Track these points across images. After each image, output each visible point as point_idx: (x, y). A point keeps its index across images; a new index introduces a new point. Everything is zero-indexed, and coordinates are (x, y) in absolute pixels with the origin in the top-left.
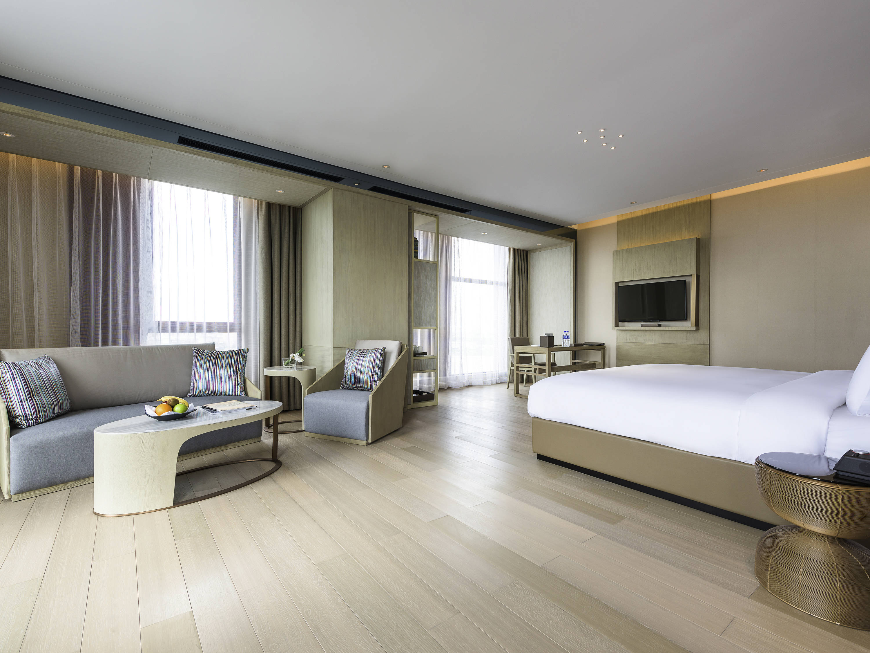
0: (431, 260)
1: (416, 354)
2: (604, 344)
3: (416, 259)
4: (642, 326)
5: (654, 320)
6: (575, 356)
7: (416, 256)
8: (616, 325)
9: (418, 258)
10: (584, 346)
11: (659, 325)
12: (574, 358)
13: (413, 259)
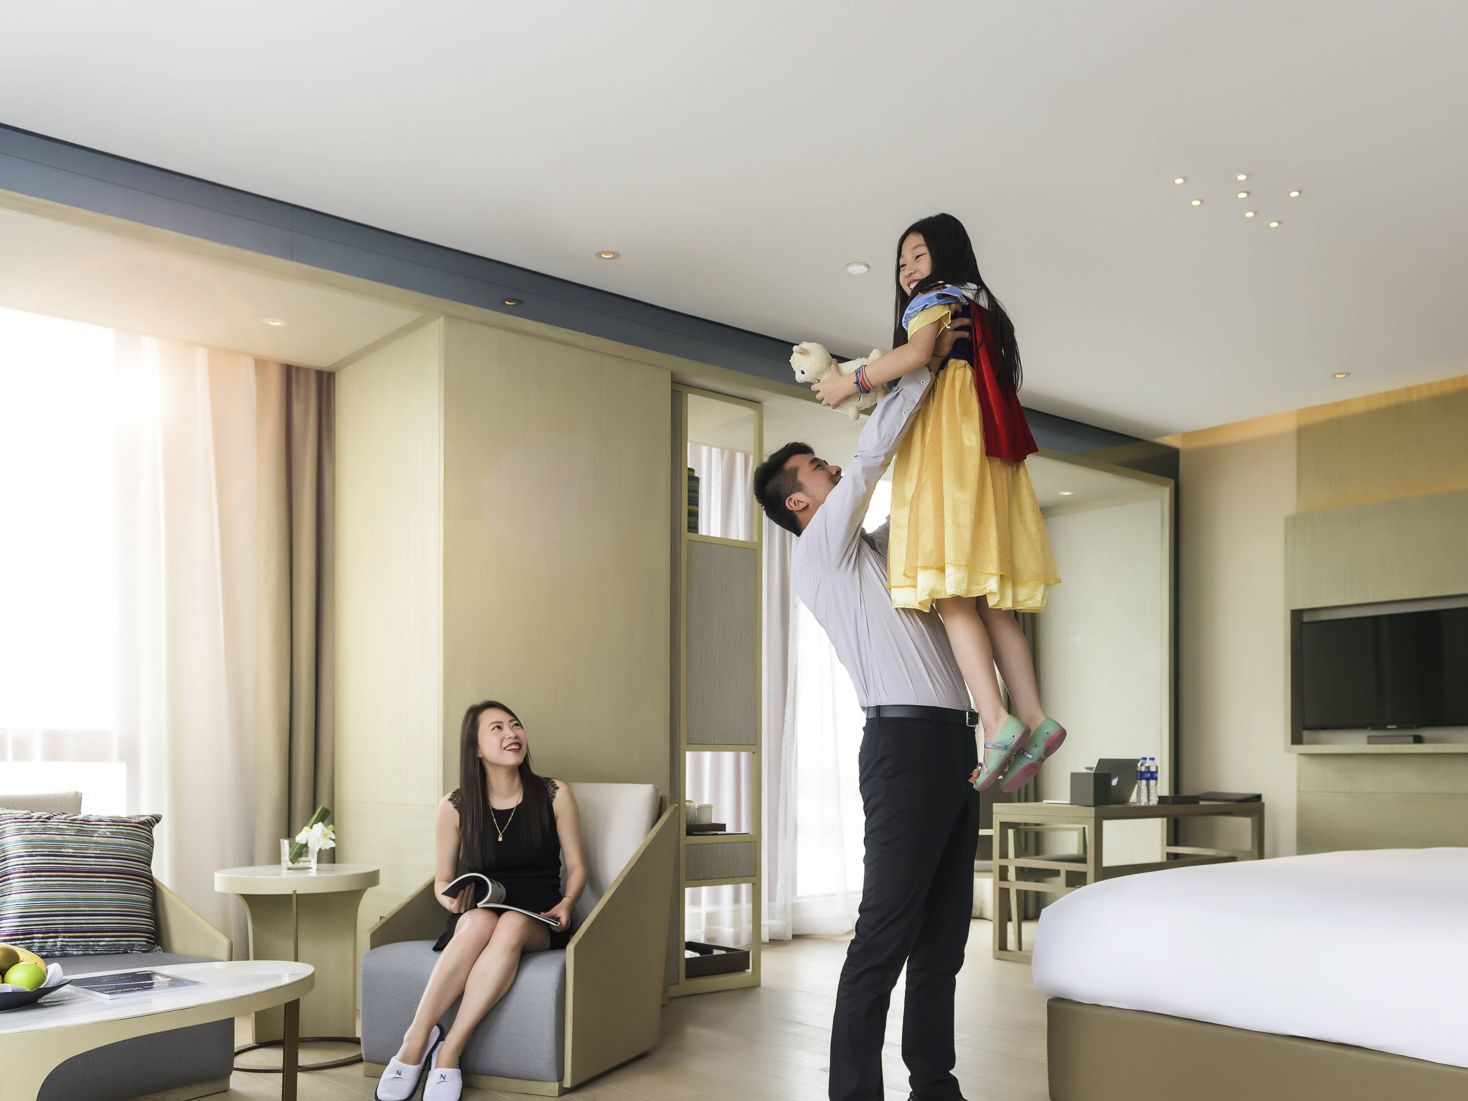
0: (740, 539)
1: (697, 828)
2: (1258, 797)
3: (692, 536)
4: (1370, 742)
5: (1403, 724)
6: (1175, 836)
7: (693, 527)
8: (1296, 739)
9: (698, 533)
10: (1201, 803)
11: (1418, 740)
12: (1172, 842)
13: (686, 535)
